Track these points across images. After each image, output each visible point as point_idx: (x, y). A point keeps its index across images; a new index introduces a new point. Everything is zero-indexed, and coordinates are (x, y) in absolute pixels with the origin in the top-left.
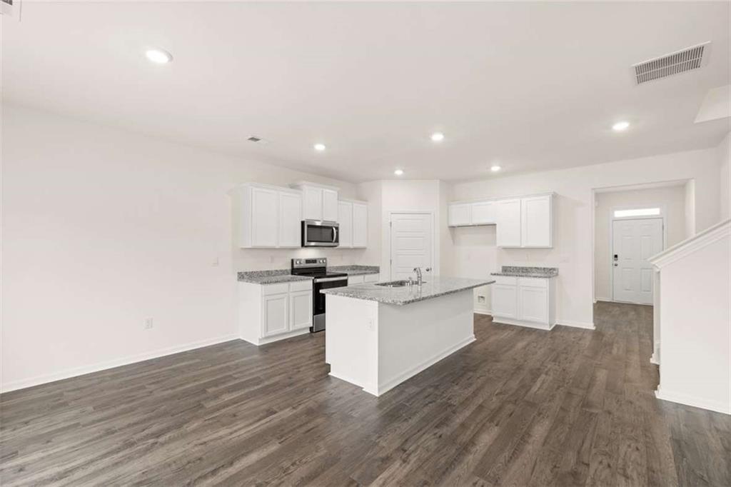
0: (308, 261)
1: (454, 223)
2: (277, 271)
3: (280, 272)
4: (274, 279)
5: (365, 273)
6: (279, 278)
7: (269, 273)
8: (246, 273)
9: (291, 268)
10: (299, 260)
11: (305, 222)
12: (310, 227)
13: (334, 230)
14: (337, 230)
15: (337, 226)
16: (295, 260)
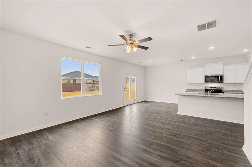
7: (196, 90)
9: (205, 89)
10: (207, 87)
11: (205, 76)
12: (207, 77)
13: (219, 77)
14: (221, 77)
15: (222, 76)
16: (205, 87)
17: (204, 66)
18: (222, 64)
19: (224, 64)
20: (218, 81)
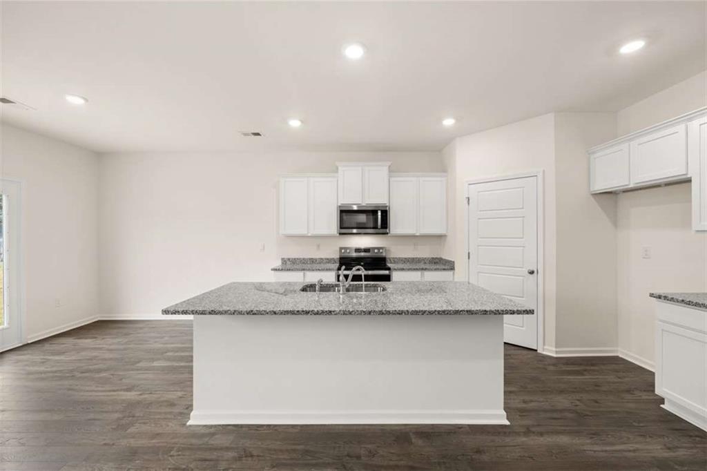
0: (358, 250)
1: (601, 185)
2: (322, 259)
3: (325, 261)
4: (318, 266)
5: (426, 269)
6: (323, 266)
7: (313, 261)
8: (289, 259)
9: (338, 257)
10: (346, 249)
11: (340, 206)
12: (345, 212)
13: (379, 213)
14: (385, 213)
15: (385, 209)
16: (341, 249)
17: (336, 171)
18: (386, 169)
19: (391, 171)
20: (375, 227)
